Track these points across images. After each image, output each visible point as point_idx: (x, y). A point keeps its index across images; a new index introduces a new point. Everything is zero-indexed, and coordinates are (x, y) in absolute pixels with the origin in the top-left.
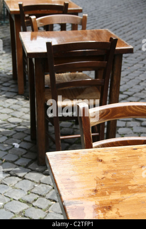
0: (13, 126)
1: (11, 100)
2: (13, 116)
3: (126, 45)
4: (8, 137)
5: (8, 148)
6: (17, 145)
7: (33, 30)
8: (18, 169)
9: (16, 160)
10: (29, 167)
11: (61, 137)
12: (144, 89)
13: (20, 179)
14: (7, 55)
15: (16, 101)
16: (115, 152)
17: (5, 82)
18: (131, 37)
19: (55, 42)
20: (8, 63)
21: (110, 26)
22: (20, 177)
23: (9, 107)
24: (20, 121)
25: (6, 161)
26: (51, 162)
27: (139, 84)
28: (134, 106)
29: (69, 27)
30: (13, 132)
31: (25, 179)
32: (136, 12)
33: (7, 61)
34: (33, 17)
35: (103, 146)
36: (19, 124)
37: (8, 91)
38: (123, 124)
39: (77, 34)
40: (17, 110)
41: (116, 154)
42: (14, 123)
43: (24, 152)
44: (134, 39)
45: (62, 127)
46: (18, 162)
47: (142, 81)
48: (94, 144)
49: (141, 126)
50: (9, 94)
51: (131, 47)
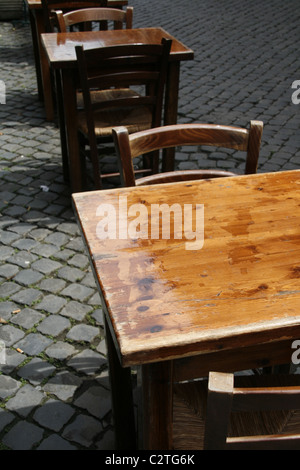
0: (40, 163)
1: (37, 128)
2: (40, 151)
3: (185, 49)
4: (34, 178)
5: (33, 192)
6: (45, 188)
7: (59, 31)
8: (48, 219)
9: (45, 208)
10: (63, 216)
11: (102, 176)
12: (213, 110)
13: (50, 232)
14: (30, 67)
15: (44, 130)
16: (163, 191)
17: (28, 105)
18: (197, 40)
19: (88, 46)
20: (32, 78)
21: (170, 25)
22: (50, 229)
23: (34, 139)
24: (49, 156)
25: (31, 209)
26: (78, 206)
27: (206, 104)
28: (188, 130)
29: (110, 24)
30: (40, 171)
31: (57, 231)
32: (204, 5)
33: (31, 76)
34: (59, 12)
35: (149, 183)
36: (48, 161)
37: (33, 117)
38: (186, 156)
39: (118, 35)
40: (45, 142)
41: (163, 193)
42: (42, 160)
43: (56, 196)
44: (202, 42)
45: (104, 163)
46: (48, 210)
47: (211, 99)
48: (137, 182)
49: (209, 158)
50: (34, 121)
51: (190, 51)
